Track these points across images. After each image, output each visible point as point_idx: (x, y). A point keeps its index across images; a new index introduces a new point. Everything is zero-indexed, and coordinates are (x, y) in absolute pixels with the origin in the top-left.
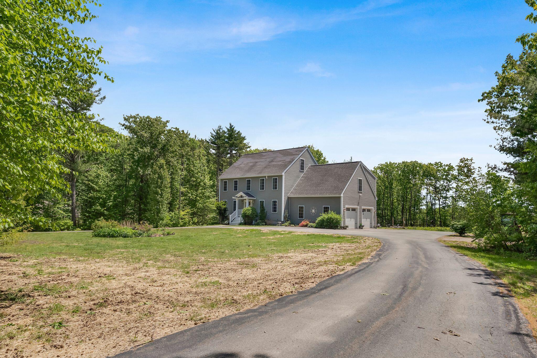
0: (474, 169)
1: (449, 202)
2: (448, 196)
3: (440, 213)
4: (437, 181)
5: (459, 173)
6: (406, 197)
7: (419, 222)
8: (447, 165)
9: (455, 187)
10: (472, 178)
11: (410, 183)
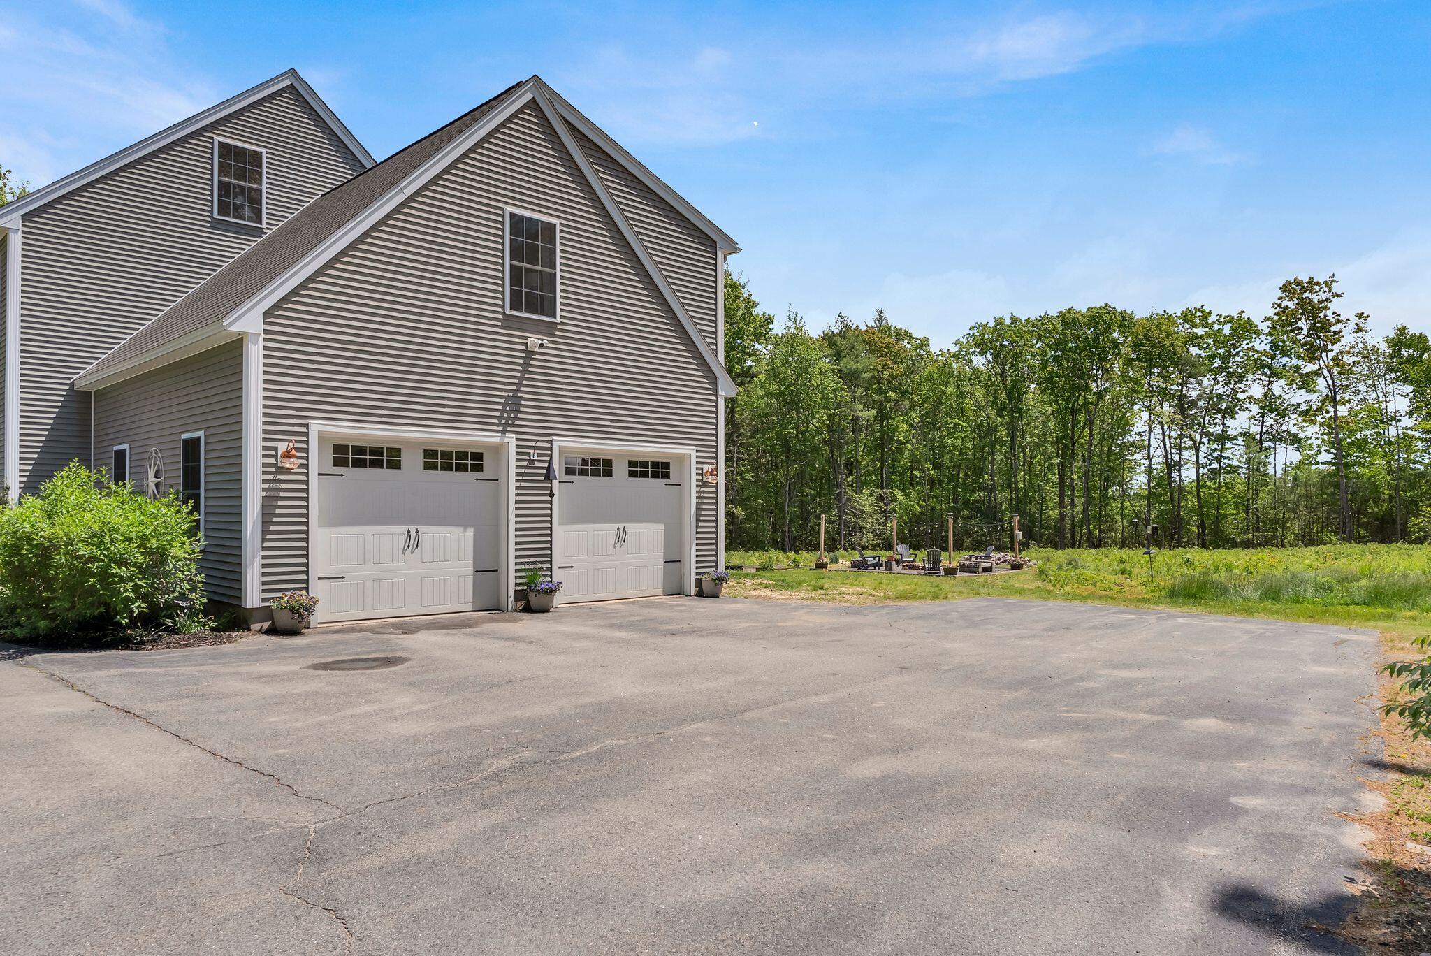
0: (1338, 321)
1: (1235, 454)
2: (1232, 433)
3: (1199, 495)
4: (1190, 376)
5: (1274, 344)
6: (1072, 439)
7: (1121, 525)
8: (1229, 320)
9: (1258, 395)
10: (1331, 355)
11: (1088, 389)
